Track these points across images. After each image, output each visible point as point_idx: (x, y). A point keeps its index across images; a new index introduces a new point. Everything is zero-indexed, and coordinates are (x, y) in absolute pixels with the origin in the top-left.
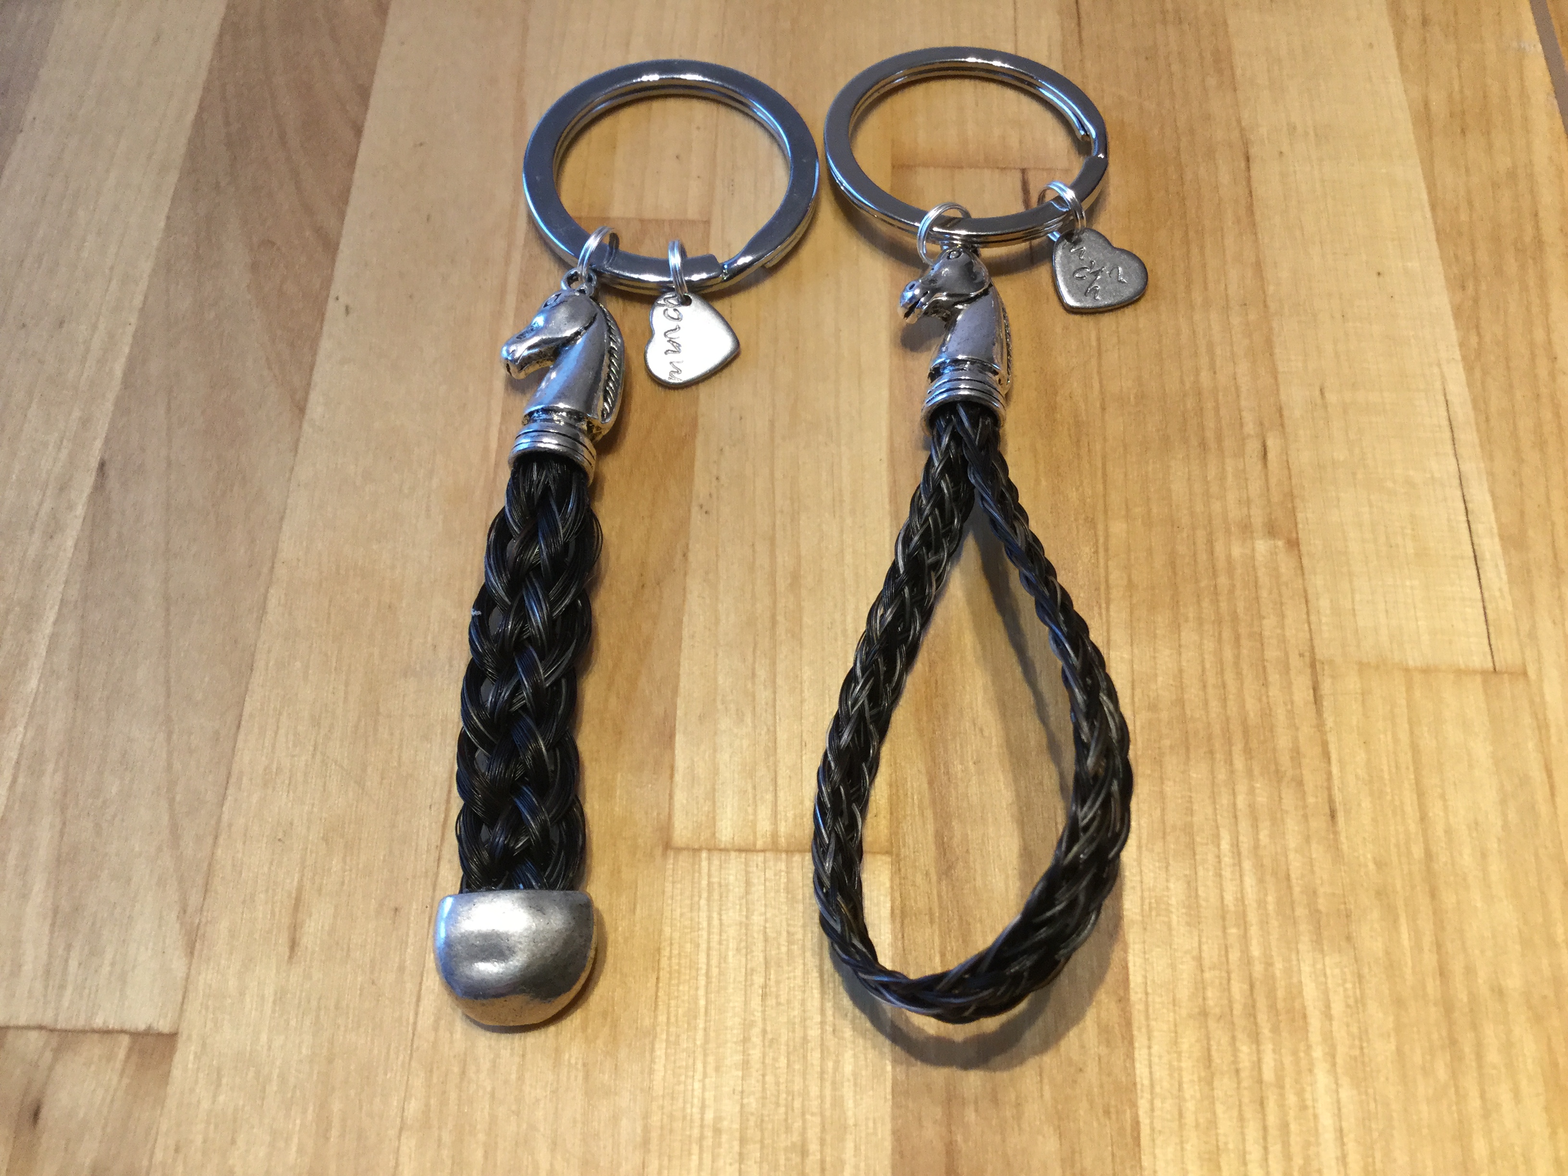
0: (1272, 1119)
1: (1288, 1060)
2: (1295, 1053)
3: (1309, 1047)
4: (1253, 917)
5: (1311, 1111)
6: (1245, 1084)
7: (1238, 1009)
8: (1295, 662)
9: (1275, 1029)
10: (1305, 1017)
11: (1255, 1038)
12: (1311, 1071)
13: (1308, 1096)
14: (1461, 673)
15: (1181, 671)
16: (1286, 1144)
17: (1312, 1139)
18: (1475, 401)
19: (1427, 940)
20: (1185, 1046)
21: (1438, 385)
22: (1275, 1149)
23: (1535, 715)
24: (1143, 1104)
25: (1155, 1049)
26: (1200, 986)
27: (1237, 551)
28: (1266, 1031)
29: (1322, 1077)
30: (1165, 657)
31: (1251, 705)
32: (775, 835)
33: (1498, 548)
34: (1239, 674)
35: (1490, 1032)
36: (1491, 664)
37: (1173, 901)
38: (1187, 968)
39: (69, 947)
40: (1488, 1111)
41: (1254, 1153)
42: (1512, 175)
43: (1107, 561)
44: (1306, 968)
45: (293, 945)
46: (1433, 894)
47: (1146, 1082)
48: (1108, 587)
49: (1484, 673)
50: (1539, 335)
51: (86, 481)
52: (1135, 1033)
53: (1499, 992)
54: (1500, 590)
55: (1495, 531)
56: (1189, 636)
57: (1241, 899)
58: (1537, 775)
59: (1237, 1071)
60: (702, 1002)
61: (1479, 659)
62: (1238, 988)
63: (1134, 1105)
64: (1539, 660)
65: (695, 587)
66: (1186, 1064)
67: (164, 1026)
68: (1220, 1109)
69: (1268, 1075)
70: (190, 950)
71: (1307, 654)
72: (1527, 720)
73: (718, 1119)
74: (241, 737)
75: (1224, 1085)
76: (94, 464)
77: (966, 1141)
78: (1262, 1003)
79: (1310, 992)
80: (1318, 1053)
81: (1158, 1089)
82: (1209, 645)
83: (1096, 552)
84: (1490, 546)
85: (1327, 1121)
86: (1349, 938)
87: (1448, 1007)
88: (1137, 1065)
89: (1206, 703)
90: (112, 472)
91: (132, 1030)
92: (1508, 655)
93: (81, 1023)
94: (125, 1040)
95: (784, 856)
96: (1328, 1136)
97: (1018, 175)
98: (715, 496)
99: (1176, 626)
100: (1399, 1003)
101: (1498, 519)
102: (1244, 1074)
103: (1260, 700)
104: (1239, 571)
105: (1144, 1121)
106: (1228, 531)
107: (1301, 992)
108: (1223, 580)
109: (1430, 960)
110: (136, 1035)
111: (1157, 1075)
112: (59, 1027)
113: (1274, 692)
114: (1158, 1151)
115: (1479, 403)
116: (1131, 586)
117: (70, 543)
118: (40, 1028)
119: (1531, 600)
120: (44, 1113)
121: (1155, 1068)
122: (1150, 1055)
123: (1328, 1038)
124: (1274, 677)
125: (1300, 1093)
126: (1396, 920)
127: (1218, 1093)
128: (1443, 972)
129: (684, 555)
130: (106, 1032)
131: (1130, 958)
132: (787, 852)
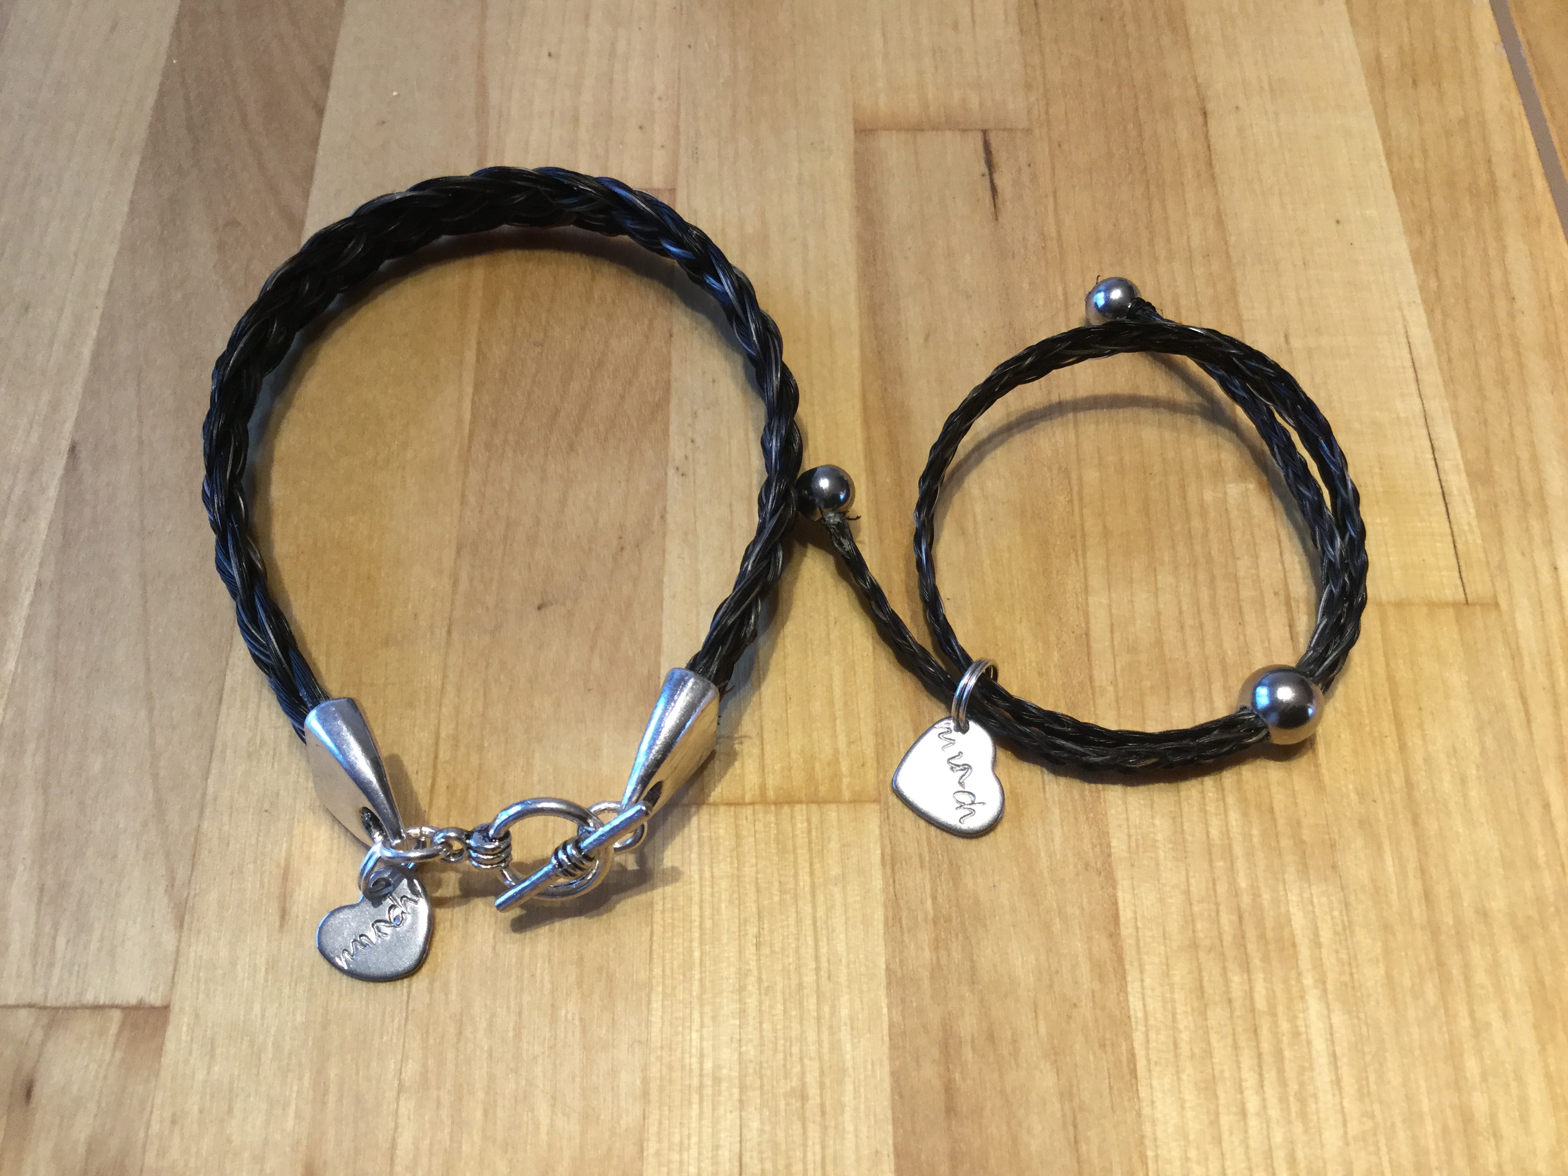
0: (1266, 1047)
1: (1279, 989)
2: (1286, 981)
3: (1299, 974)
4: (1238, 850)
5: (1304, 1037)
6: (1238, 1013)
7: (1228, 939)
8: (1270, 600)
9: (1266, 959)
10: (1294, 945)
11: (1246, 968)
12: (1302, 998)
13: (1300, 1022)
14: (1433, 606)
15: (1159, 613)
16: (1281, 1071)
17: (1306, 1065)
18: (1436, 342)
19: (1412, 866)
20: (1177, 979)
21: (1400, 328)
22: (1271, 1076)
23: (1507, 644)
24: (1138, 1037)
25: (1148, 981)
26: (1190, 920)
27: (1209, 496)
28: (1256, 962)
29: (1314, 1005)
30: (1143, 601)
31: (1229, 645)
32: (763, 788)
33: (1465, 484)
34: (1215, 614)
35: (1477, 954)
36: (1463, 596)
37: (1159, 837)
38: (1175, 901)
39: (56, 927)
40: (1479, 1029)
41: (1250, 1079)
42: (1464, 122)
43: (1081, 509)
44: (1293, 898)
45: (284, 914)
46: (1415, 821)
47: (1140, 1015)
48: (1084, 536)
49: (1455, 605)
50: (1497, 276)
51: (58, 465)
52: (1127, 967)
53: (1484, 914)
54: (1469, 524)
55: (1462, 467)
56: (1165, 578)
57: (1226, 833)
58: (1512, 702)
59: (1230, 1001)
60: (697, 954)
61: (1452, 592)
62: (1227, 920)
63: (1129, 1038)
64: (1510, 591)
65: (674, 547)
66: (1179, 996)
67: (155, 999)
68: (1214, 1038)
69: (1261, 1004)
70: (180, 923)
71: (1282, 592)
72: (1500, 648)
73: (717, 1067)
74: (224, 709)
75: (1217, 1015)
76: (65, 445)
77: (964, 1079)
78: (1251, 934)
79: (1299, 921)
80: (1308, 980)
81: (1152, 1022)
82: (1185, 587)
83: (1071, 501)
84: (1457, 482)
85: (1320, 1046)
86: (1334, 867)
87: (1435, 931)
88: (1131, 999)
89: (1184, 643)
90: (84, 453)
91: (124, 1003)
92: (1479, 586)
93: (70, 999)
94: (117, 1015)
95: (773, 808)
96: (1322, 1061)
97: (979, 137)
98: (690, 458)
99: (1152, 570)
100: (1387, 928)
101: (1464, 456)
102: (1237, 1004)
103: (1237, 639)
104: (1212, 514)
105: (1140, 1052)
106: (1199, 477)
107: (1289, 921)
108: (1196, 523)
109: (1415, 886)
110: (126, 1009)
111: (1150, 1008)
112: (48, 1004)
113: (1252, 630)
114: (1155, 1083)
115: (1442, 343)
116: (1106, 533)
117: (43, 525)
118: (30, 1006)
119: (1500, 533)
120: (37, 1090)
121: (1149, 1001)
122: (1143, 988)
123: (1318, 965)
124: (1250, 617)
125: (1293, 1019)
126: (1380, 846)
127: (1212, 1022)
128: (1428, 896)
129: (663, 517)
130: (97, 1008)
131: (1120, 894)
132: (776, 804)
